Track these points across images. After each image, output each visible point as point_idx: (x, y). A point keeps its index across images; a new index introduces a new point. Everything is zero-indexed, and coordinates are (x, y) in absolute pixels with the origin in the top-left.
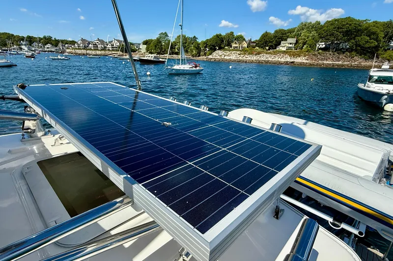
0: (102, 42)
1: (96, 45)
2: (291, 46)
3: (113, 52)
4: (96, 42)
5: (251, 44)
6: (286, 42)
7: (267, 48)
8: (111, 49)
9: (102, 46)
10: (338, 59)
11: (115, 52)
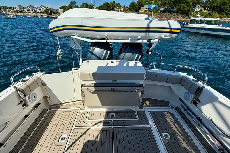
0: (33, 7)
1: (29, 9)
2: (146, 10)
3: (42, 14)
4: (29, 7)
5: (125, 9)
6: (144, 8)
7: (134, 11)
8: (39, 12)
9: (33, 10)
10: (171, 17)
11: (43, 14)
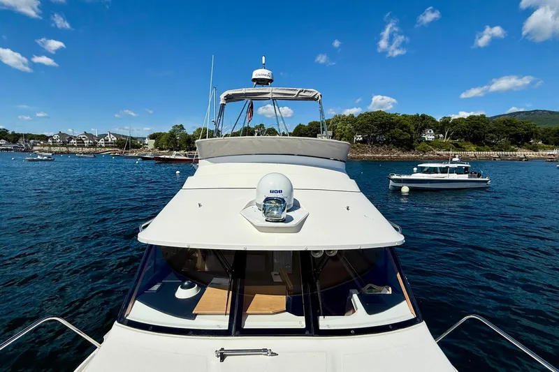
0: (91, 136)
1: (81, 140)
4: (82, 136)
6: (322, 135)
8: (103, 145)
9: (91, 142)
10: (378, 152)
11: (111, 149)
